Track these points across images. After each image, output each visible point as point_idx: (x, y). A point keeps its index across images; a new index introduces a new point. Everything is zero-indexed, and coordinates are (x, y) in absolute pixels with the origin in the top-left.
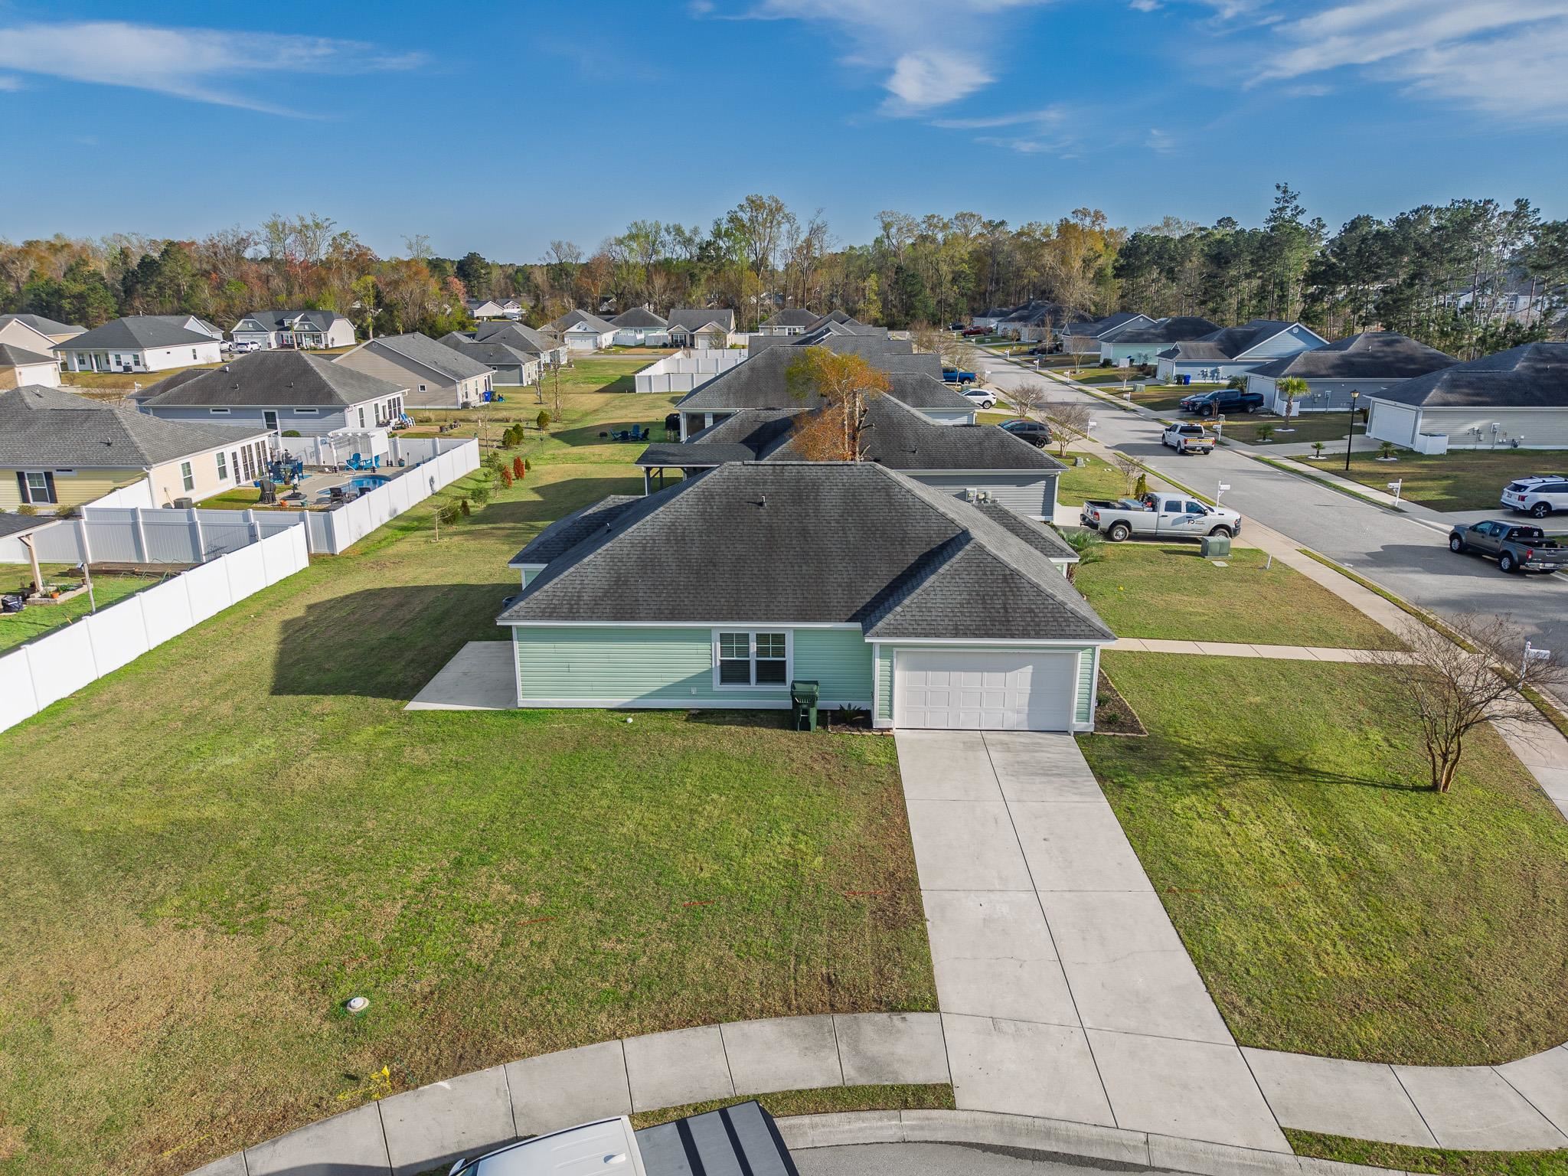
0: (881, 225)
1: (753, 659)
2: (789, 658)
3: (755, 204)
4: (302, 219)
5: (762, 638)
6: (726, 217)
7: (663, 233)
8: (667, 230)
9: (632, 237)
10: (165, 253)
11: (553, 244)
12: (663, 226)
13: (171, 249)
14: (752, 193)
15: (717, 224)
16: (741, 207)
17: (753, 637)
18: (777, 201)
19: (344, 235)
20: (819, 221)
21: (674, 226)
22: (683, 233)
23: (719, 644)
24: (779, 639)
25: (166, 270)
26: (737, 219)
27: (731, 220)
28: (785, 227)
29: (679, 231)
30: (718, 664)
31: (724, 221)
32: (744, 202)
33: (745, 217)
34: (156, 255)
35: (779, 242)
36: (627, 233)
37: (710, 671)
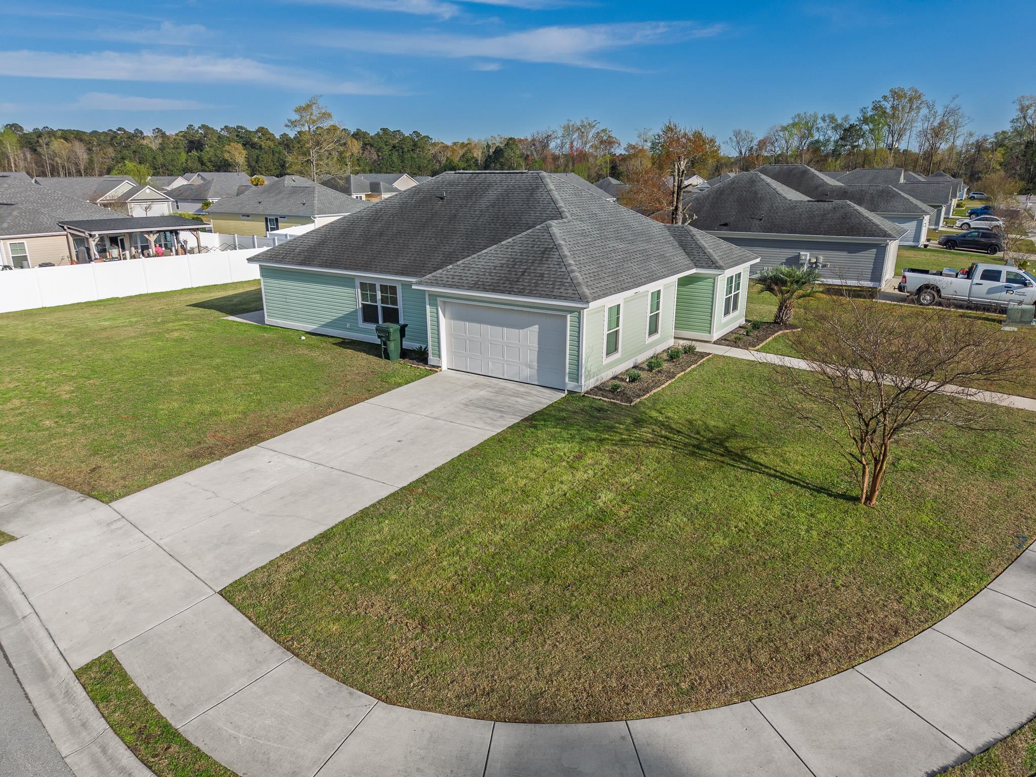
0: (1018, 107)
1: (379, 304)
2: (400, 306)
3: (897, 95)
4: (582, 122)
5: (384, 288)
6: (871, 107)
7: (819, 121)
8: (824, 120)
9: (794, 125)
10: (507, 144)
11: (735, 132)
12: (820, 115)
13: (510, 143)
14: (895, 86)
15: (863, 111)
16: (885, 98)
17: (378, 287)
18: (916, 91)
19: (604, 131)
20: (952, 106)
21: (829, 116)
22: (836, 120)
23: (359, 290)
24: (393, 289)
25: (506, 154)
26: (881, 107)
27: (875, 108)
28: (924, 111)
29: (832, 118)
30: (360, 306)
31: (869, 109)
32: (888, 94)
33: (888, 105)
34: (502, 146)
35: (915, 124)
36: (791, 122)
37: (356, 311)
